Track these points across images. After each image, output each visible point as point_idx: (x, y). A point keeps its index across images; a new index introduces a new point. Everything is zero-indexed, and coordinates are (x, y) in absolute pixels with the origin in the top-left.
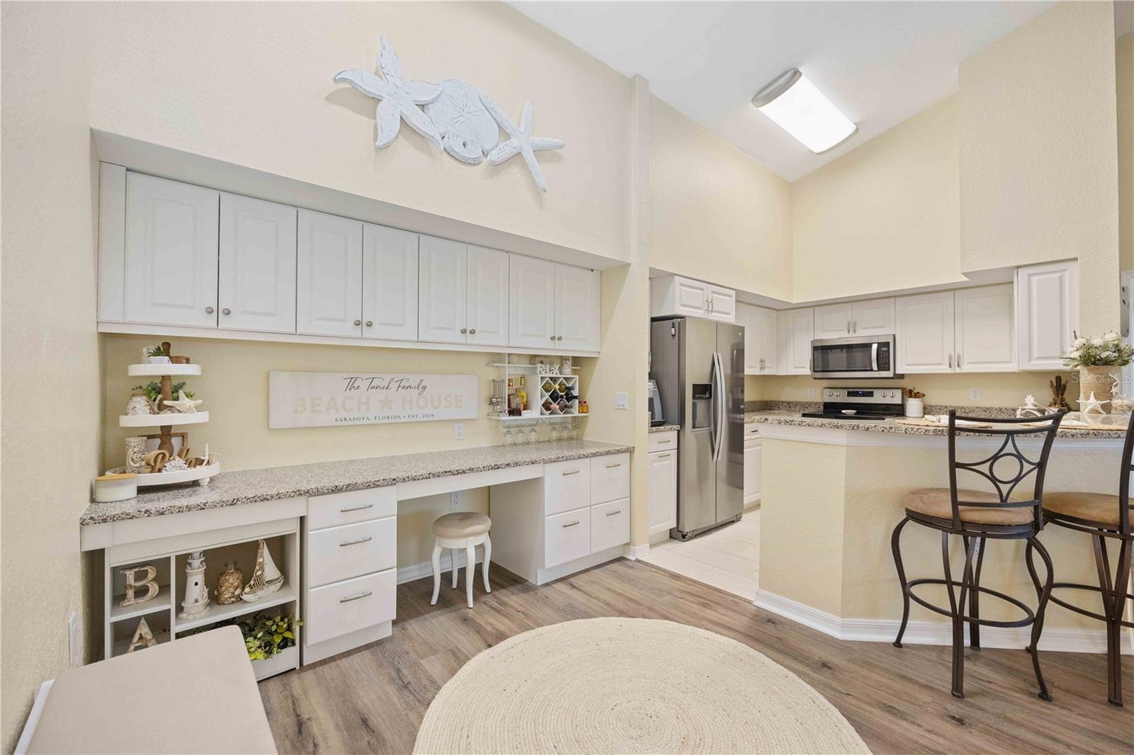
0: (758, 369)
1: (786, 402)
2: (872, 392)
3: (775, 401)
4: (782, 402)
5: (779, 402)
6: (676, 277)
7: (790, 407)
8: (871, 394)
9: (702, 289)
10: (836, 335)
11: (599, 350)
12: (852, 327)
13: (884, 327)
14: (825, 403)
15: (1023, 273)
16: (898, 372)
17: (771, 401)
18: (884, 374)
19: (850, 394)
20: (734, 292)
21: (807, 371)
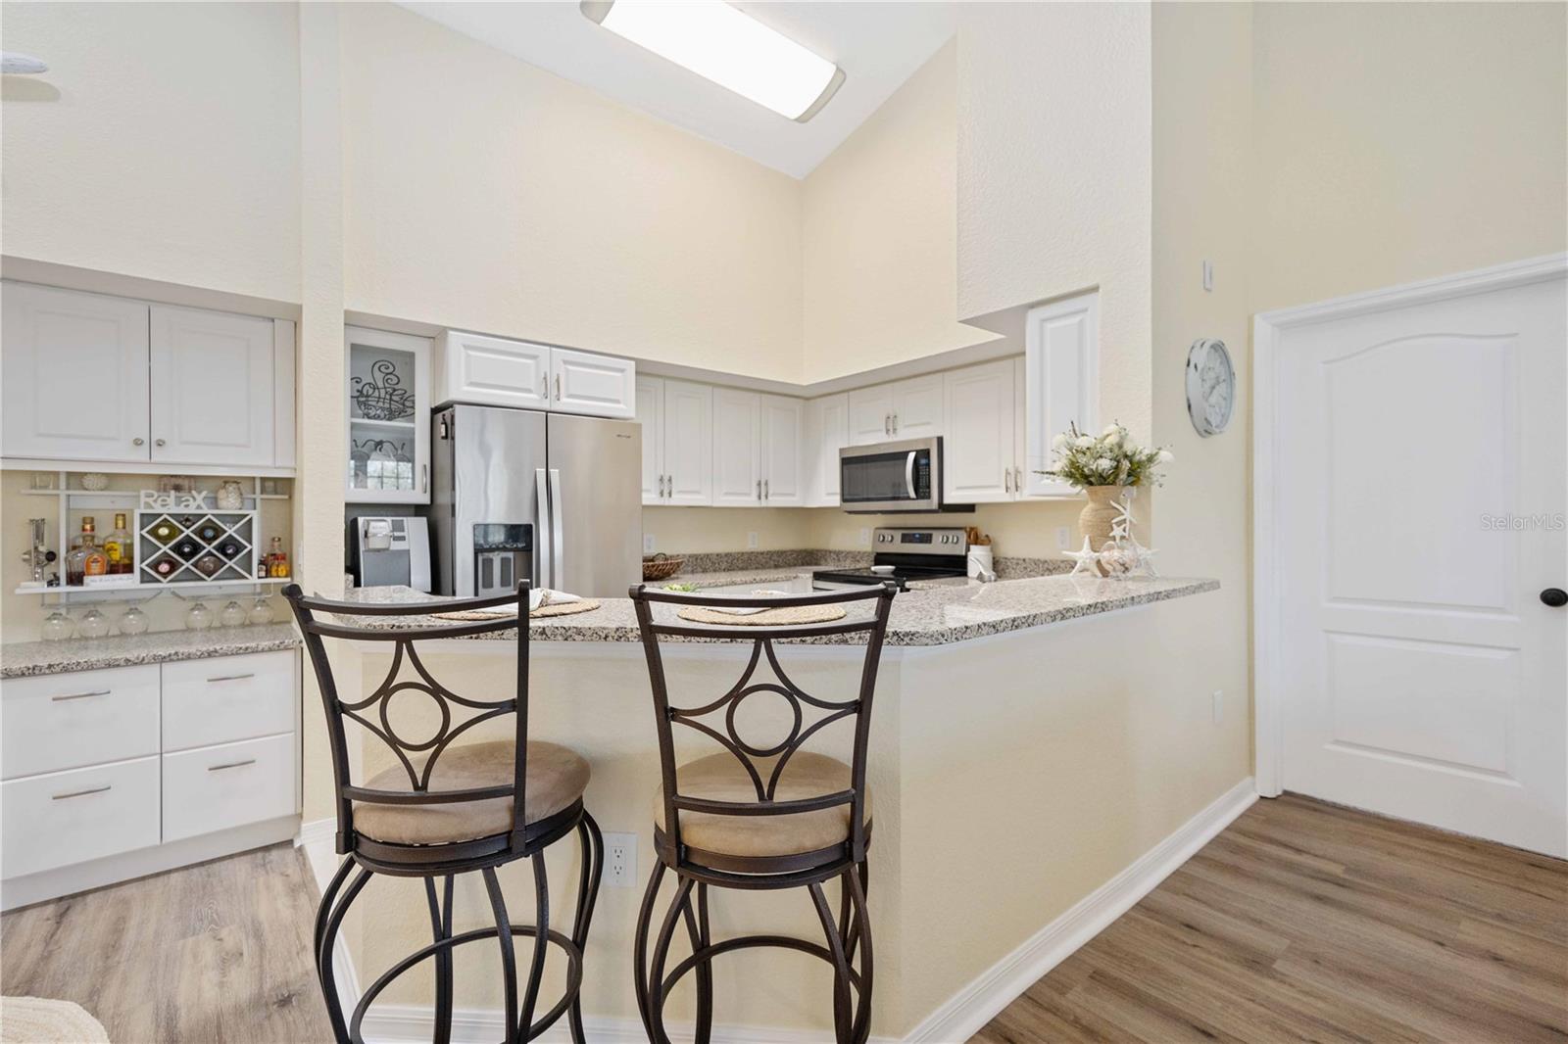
0: (754, 497)
1: (835, 552)
2: (931, 535)
3: (822, 551)
4: (830, 552)
5: (826, 551)
6: (451, 332)
7: (839, 560)
8: (927, 539)
9: (534, 357)
10: (871, 438)
11: (293, 465)
12: (891, 423)
13: (928, 423)
14: (878, 554)
15: (1033, 318)
16: (947, 501)
17: (818, 551)
18: (922, 504)
19: (905, 539)
20: (633, 363)
21: (835, 501)
